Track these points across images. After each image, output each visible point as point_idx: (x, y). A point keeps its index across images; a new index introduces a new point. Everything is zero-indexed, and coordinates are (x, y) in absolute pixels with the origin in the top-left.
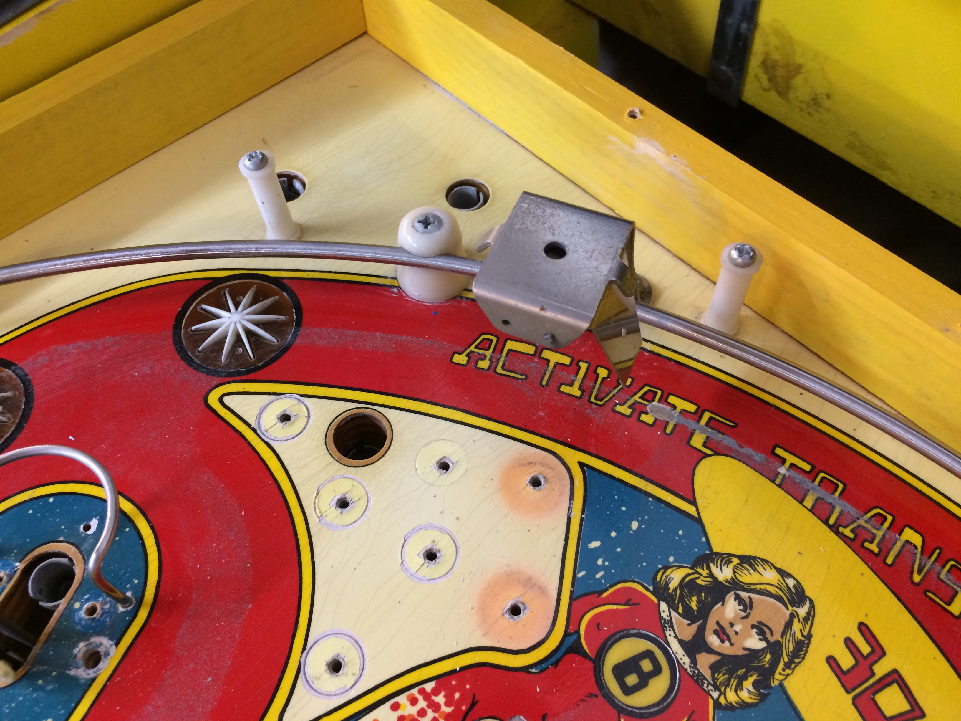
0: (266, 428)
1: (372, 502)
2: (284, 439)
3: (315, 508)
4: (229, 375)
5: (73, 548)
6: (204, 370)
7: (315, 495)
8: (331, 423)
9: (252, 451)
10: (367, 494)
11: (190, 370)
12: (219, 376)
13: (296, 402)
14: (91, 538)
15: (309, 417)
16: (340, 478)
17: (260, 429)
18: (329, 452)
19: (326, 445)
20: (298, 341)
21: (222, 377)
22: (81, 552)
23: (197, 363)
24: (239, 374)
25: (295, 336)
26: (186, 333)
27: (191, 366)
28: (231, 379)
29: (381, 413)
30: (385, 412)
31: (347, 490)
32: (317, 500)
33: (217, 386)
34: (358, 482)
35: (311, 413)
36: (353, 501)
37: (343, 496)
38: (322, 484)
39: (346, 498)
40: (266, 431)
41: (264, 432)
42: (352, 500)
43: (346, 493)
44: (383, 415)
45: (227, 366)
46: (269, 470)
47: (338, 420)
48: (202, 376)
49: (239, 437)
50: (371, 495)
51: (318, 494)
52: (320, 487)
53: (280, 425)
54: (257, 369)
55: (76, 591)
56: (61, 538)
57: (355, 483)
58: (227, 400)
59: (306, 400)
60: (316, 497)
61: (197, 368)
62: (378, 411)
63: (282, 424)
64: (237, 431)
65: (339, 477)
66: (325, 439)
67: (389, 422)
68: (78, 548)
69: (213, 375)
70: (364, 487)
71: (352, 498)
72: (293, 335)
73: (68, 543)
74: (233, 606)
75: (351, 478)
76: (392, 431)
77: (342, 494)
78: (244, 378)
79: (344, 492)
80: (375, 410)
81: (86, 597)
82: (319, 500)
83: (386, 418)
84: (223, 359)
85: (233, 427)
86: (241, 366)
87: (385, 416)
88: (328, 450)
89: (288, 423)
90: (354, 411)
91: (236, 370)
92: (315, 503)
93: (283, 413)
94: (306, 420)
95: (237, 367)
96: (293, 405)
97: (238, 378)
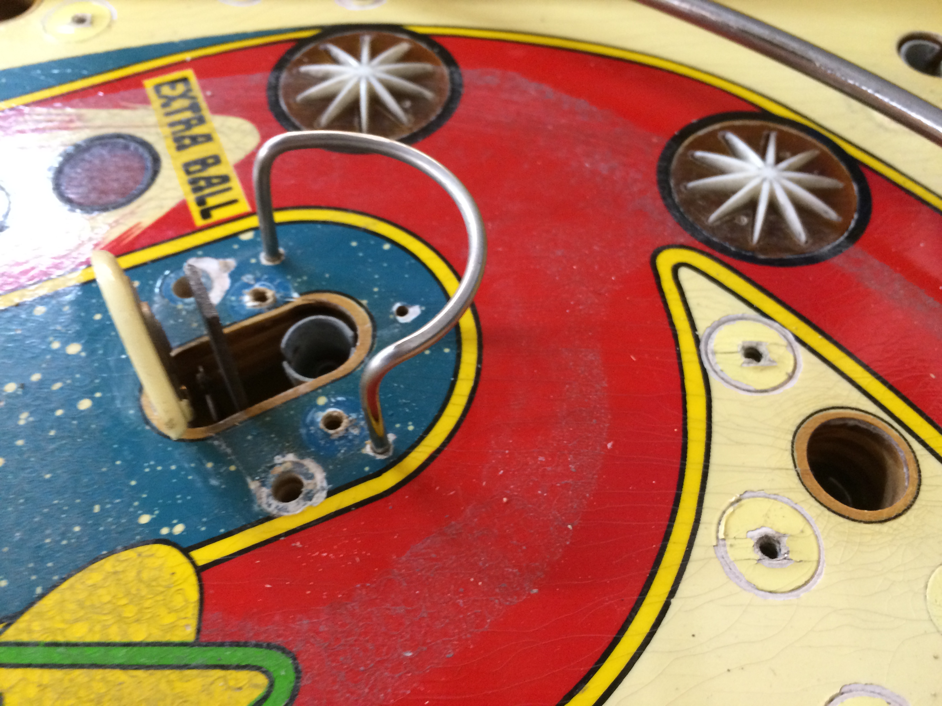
0: (718, 348)
1: (820, 581)
2: (733, 383)
3: (720, 521)
4: (708, 242)
5: (368, 325)
6: (678, 214)
7: (733, 499)
8: (821, 411)
9: (676, 367)
10: (819, 562)
11: (660, 203)
12: (693, 235)
13: (784, 342)
14: (397, 328)
15: (791, 377)
16: (787, 503)
17: (706, 344)
18: (793, 451)
19: (794, 437)
20: (837, 261)
21: (696, 239)
22: (374, 337)
23: (673, 200)
24: (724, 250)
25: (837, 251)
26: (684, 154)
27: (664, 198)
28: (708, 250)
29: (913, 452)
30: (922, 455)
31: (789, 532)
32: (731, 510)
33: (682, 246)
34: (814, 532)
35: (799, 374)
36: (790, 556)
37: (777, 535)
38: (752, 491)
39: (779, 543)
40: (714, 353)
41: (709, 352)
42: (788, 553)
43: (784, 535)
44: (915, 457)
45: (713, 229)
46: (685, 411)
47: (833, 414)
48: (671, 222)
49: (670, 333)
50: (825, 569)
51: (738, 501)
52: (747, 495)
53: (740, 358)
54: (753, 260)
55: (334, 381)
56: (364, 302)
57: (808, 531)
58: (684, 273)
59: (801, 351)
60: (732, 504)
61: (671, 206)
62: (910, 446)
63: (744, 359)
64: (672, 324)
65: (786, 500)
66: (799, 427)
67: (920, 476)
68: (375, 328)
69: (686, 229)
70: (819, 547)
71: (790, 549)
72: (834, 248)
73: (369, 314)
74: (510, 570)
75: (804, 517)
76: (918, 493)
77: (777, 532)
78: (727, 259)
79: (782, 531)
80: (906, 440)
81: (340, 399)
82: (734, 511)
83: (918, 466)
84: (713, 217)
85: (669, 315)
86: (732, 241)
87: (917, 461)
88: (792, 447)
89: (754, 364)
90: (870, 419)
91: (722, 242)
92: (724, 512)
93: (754, 345)
94: (784, 378)
95: (726, 239)
96: (775, 344)
97: (717, 254)
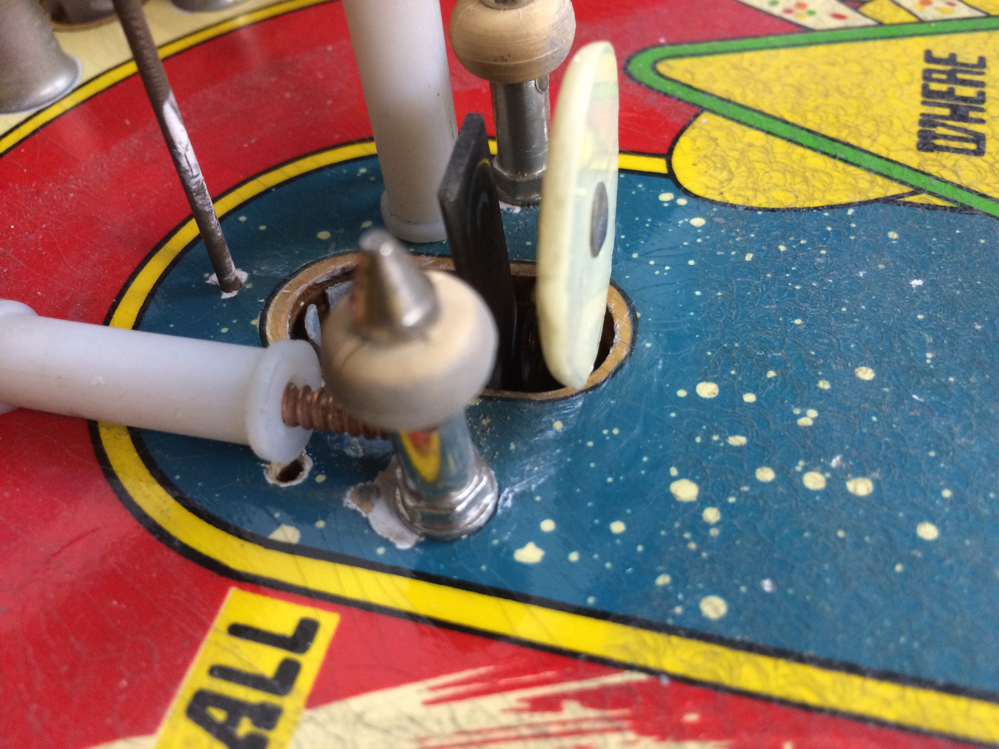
56: (256, 322)
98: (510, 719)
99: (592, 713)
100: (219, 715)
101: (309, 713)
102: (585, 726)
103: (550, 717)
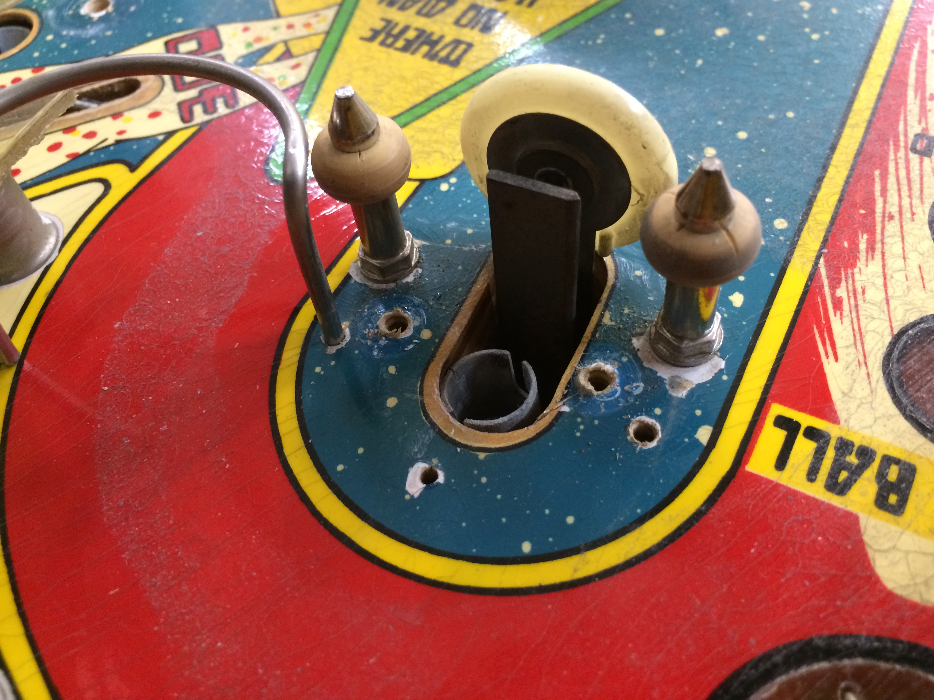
14: (416, 453)
22: (433, 425)
55: (433, 356)
56: (482, 456)
81: (411, 346)
98: (847, 321)
99: (843, 284)
100: (844, 475)
101: (842, 422)
102: (851, 288)
103: (845, 303)
